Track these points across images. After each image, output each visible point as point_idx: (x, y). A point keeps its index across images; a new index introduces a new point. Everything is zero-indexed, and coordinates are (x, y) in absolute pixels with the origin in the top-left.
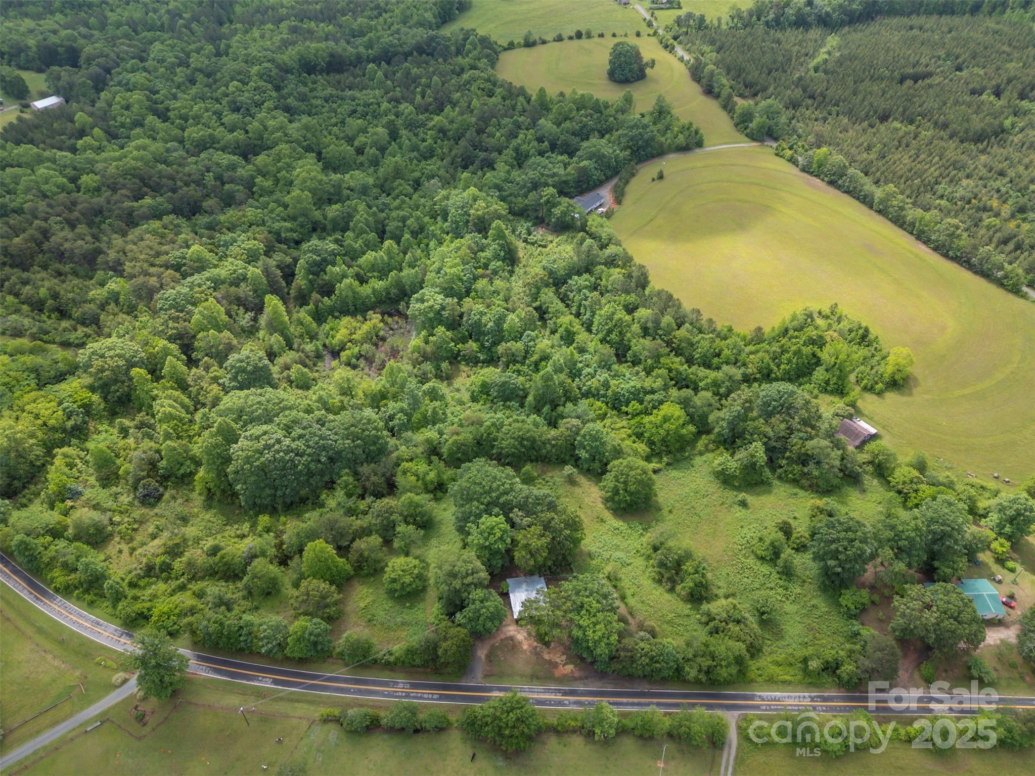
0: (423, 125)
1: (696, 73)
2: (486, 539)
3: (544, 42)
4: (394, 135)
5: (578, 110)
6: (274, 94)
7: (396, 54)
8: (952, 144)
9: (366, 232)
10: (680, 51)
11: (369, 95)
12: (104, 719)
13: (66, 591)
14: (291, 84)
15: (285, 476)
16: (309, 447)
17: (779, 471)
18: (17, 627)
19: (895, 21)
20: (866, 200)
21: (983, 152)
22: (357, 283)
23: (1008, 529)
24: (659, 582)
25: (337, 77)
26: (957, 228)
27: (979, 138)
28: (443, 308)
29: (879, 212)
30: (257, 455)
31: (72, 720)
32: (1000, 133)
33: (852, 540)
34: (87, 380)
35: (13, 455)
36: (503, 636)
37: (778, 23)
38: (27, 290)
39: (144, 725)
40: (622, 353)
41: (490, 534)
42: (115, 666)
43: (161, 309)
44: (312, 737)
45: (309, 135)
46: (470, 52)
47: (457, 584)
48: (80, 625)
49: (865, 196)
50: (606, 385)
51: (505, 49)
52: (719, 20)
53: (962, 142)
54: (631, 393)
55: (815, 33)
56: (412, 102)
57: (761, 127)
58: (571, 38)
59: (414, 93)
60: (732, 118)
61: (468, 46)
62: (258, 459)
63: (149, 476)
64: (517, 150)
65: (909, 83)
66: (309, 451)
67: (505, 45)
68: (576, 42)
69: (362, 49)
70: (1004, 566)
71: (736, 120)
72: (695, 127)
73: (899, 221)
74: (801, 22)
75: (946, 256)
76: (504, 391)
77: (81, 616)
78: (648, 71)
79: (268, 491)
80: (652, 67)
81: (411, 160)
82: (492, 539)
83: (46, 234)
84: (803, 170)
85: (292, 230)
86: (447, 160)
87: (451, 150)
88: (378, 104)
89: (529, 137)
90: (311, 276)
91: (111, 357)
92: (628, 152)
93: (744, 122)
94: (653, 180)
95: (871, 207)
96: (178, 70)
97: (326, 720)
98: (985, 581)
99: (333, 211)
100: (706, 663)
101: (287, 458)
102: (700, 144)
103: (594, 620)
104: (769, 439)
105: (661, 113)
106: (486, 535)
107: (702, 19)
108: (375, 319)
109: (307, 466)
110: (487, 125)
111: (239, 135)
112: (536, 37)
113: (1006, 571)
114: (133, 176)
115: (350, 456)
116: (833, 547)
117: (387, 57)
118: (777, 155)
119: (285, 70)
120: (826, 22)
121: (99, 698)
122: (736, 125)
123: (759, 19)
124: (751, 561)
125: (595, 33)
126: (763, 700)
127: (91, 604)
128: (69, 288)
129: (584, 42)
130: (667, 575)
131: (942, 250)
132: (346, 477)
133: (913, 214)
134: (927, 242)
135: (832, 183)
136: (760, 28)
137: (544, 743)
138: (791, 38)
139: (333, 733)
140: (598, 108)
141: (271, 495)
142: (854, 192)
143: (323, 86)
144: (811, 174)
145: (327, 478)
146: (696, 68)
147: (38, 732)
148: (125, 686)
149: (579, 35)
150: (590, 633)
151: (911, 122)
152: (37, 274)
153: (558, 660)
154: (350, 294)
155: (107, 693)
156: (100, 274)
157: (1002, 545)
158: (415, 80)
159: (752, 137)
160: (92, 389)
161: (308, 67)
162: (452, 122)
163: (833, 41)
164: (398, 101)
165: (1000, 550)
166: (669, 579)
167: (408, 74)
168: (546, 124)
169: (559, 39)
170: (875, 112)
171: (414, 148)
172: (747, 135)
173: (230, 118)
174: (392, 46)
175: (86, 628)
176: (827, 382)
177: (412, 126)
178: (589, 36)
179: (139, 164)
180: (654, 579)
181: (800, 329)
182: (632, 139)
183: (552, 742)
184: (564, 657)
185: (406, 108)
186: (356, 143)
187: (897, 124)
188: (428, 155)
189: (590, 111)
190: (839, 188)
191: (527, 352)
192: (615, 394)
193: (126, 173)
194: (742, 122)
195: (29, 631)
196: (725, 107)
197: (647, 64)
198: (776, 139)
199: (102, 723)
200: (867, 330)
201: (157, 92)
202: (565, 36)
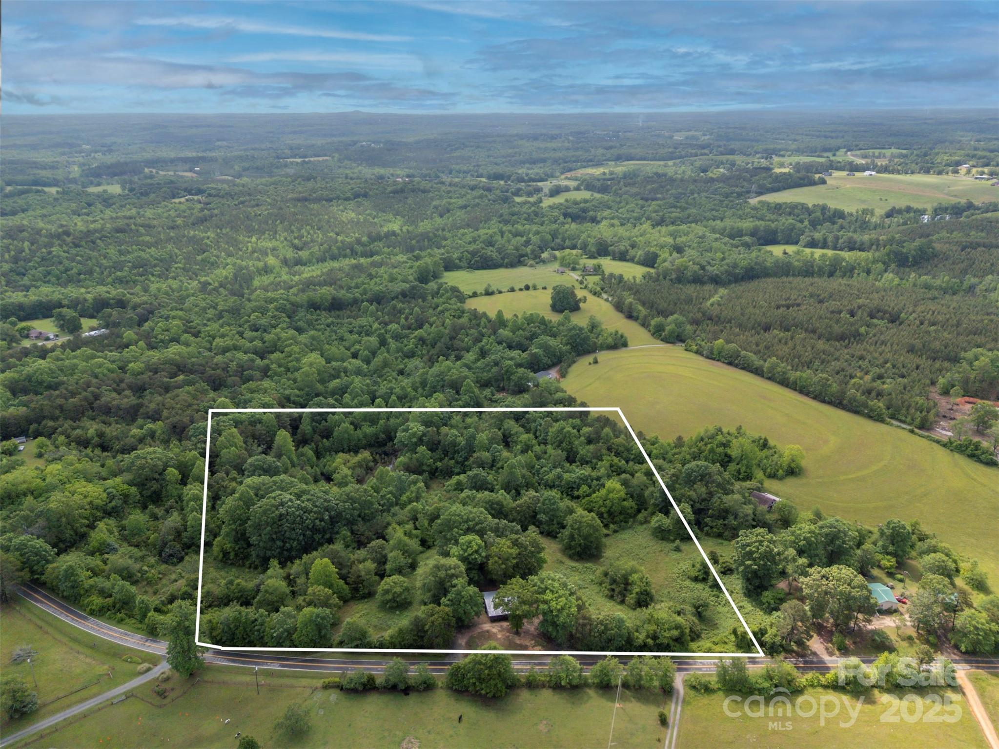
0: (407, 336)
1: (619, 307)
2: (465, 551)
3: (500, 292)
4: (383, 343)
5: (528, 324)
6: (287, 320)
7: (383, 298)
8: (820, 342)
9: (360, 395)
10: (605, 296)
11: (363, 321)
12: (129, 695)
13: (99, 613)
14: (301, 313)
15: (294, 529)
16: (316, 506)
17: (706, 529)
18: (54, 638)
19: (769, 280)
20: (757, 372)
21: (846, 347)
22: (352, 427)
23: (891, 548)
24: (611, 597)
25: (337, 312)
26: (828, 380)
27: (841, 338)
28: (424, 435)
29: (769, 379)
30: (274, 509)
31: (100, 697)
32: (857, 336)
33: (762, 542)
34: (128, 476)
35: (64, 520)
36: (480, 631)
37: (679, 280)
38: (78, 432)
39: (165, 697)
40: (571, 458)
41: (468, 547)
42: (140, 661)
43: (192, 436)
44: (315, 699)
45: (315, 343)
46: (443, 295)
47: (442, 574)
48: (110, 636)
49: (757, 369)
50: (559, 477)
51: (470, 297)
52: (634, 278)
53: (828, 340)
54: (581, 479)
55: (709, 287)
56: (398, 323)
57: (672, 332)
58: (521, 290)
59: (399, 318)
60: (650, 331)
61: (441, 292)
62: (273, 512)
63: (174, 540)
64: (481, 349)
65: (782, 309)
66: (315, 509)
67: (471, 294)
68: (525, 292)
69: (357, 295)
70: (894, 579)
71: (652, 331)
72: (620, 333)
73: (784, 383)
74: (697, 280)
75: (823, 401)
76: (476, 483)
77: (111, 630)
78: (581, 305)
79: (279, 543)
80: (585, 302)
81: (396, 358)
82: (470, 551)
83: (97, 397)
84: (707, 357)
85: (298, 396)
86: (426, 358)
87: (428, 352)
88: (371, 327)
89: (491, 340)
90: (314, 424)
91: (152, 459)
92: (569, 347)
93: (658, 331)
94: (590, 364)
95: (763, 376)
96: (208, 311)
97: (326, 687)
98: (879, 584)
99: (335, 383)
100: (652, 628)
101: (297, 513)
102: (625, 345)
103: (556, 595)
104: (694, 502)
105: (594, 326)
106: (465, 547)
107: (621, 276)
108: (365, 454)
109: (313, 521)
110: (457, 334)
111: (258, 343)
112: (494, 288)
113: (896, 582)
114: (171, 364)
115: (348, 516)
116: (748, 549)
117: (378, 299)
118: (686, 350)
119: (296, 306)
120: (716, 281)
121: (125, 682)
122: (653, 335)
123: (665, 278)
124: (688, 583)
125: (539, 286)
126: (704, 664)
127: (121, 621)
128: (113, 430)
129: (531, 292)
130: (617, 590)
131: (820, 397)
132: (345, 532)
133: (793, 375)
134: (807, 394)
135: (730, 364)
136: (667, 283)
137: (518, 695)
138: (691, 290)
139: (334, 696)
140: (543, 322)
141: (280, 548)
142: (747, 367)
143: (326, 318)
144: (713, 359)
145: (327, 536)
146: (619, 303)
147: (69, 706)
148: (150, 673)
149: (527, 288)
150: (553, 603)
151: (788, 330)
152: (86, 422)
153: (528, 644)
154: (346, 435)
155: (132, 679)
156: (140, 421)
157: (889, 561)
158: (400, 312)
159: (666, 340)
160: (131, 484)
161: (314, 306)
162: (429, 334)
163: (722, 291)
164: (386, 324)
165: (888, 564)
166: (620, 593)
167: (394, 308)
168: (504, 333)
169: (512, 290)
170: (759, 325)
171: (399, 350)
172: (662, 340)
173: (248, 334)
174: (382, 292)
175: (116, 637)
176: (739, 472)
177: (397, 337)
178: (535, 288)
179: (177, 357)
180: (607, 596)
181: (713, 437)
182: (571, 337)
183: (525, 695)
184: (533, 642)
185: (393, 327)
186: (352, 350)
187: (776, 332)
188: (411, 355)
189: (537, 324)
190: (736, 366)
191: (494, 461)
192: (568, 483)
193: (165, 362)
194: (658, 333)
195: (65, 640)
196: (643, 325)
197: (580, 300)
198: (683, 341)
199: (127, 698)
200: (766, 440)
201: (192, 322)
202: (516, 288)
